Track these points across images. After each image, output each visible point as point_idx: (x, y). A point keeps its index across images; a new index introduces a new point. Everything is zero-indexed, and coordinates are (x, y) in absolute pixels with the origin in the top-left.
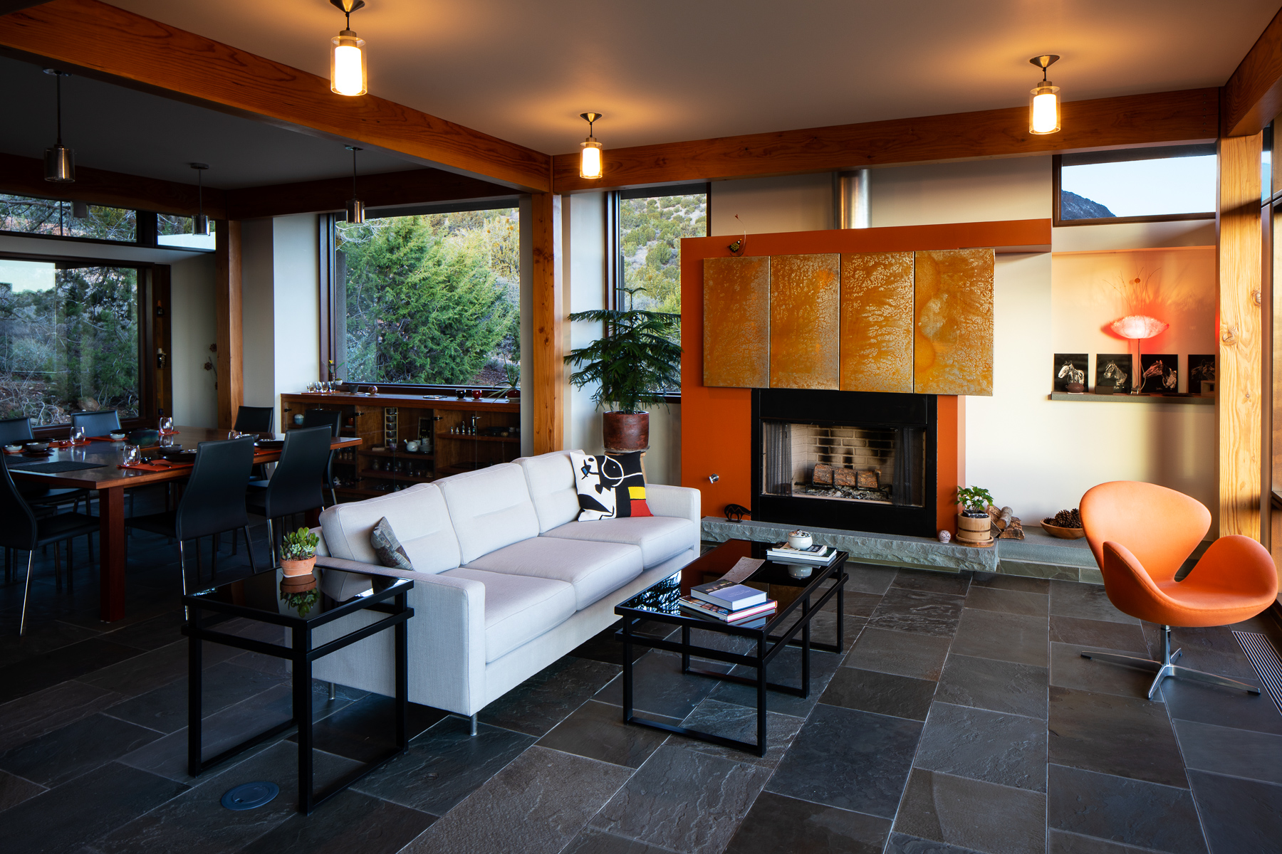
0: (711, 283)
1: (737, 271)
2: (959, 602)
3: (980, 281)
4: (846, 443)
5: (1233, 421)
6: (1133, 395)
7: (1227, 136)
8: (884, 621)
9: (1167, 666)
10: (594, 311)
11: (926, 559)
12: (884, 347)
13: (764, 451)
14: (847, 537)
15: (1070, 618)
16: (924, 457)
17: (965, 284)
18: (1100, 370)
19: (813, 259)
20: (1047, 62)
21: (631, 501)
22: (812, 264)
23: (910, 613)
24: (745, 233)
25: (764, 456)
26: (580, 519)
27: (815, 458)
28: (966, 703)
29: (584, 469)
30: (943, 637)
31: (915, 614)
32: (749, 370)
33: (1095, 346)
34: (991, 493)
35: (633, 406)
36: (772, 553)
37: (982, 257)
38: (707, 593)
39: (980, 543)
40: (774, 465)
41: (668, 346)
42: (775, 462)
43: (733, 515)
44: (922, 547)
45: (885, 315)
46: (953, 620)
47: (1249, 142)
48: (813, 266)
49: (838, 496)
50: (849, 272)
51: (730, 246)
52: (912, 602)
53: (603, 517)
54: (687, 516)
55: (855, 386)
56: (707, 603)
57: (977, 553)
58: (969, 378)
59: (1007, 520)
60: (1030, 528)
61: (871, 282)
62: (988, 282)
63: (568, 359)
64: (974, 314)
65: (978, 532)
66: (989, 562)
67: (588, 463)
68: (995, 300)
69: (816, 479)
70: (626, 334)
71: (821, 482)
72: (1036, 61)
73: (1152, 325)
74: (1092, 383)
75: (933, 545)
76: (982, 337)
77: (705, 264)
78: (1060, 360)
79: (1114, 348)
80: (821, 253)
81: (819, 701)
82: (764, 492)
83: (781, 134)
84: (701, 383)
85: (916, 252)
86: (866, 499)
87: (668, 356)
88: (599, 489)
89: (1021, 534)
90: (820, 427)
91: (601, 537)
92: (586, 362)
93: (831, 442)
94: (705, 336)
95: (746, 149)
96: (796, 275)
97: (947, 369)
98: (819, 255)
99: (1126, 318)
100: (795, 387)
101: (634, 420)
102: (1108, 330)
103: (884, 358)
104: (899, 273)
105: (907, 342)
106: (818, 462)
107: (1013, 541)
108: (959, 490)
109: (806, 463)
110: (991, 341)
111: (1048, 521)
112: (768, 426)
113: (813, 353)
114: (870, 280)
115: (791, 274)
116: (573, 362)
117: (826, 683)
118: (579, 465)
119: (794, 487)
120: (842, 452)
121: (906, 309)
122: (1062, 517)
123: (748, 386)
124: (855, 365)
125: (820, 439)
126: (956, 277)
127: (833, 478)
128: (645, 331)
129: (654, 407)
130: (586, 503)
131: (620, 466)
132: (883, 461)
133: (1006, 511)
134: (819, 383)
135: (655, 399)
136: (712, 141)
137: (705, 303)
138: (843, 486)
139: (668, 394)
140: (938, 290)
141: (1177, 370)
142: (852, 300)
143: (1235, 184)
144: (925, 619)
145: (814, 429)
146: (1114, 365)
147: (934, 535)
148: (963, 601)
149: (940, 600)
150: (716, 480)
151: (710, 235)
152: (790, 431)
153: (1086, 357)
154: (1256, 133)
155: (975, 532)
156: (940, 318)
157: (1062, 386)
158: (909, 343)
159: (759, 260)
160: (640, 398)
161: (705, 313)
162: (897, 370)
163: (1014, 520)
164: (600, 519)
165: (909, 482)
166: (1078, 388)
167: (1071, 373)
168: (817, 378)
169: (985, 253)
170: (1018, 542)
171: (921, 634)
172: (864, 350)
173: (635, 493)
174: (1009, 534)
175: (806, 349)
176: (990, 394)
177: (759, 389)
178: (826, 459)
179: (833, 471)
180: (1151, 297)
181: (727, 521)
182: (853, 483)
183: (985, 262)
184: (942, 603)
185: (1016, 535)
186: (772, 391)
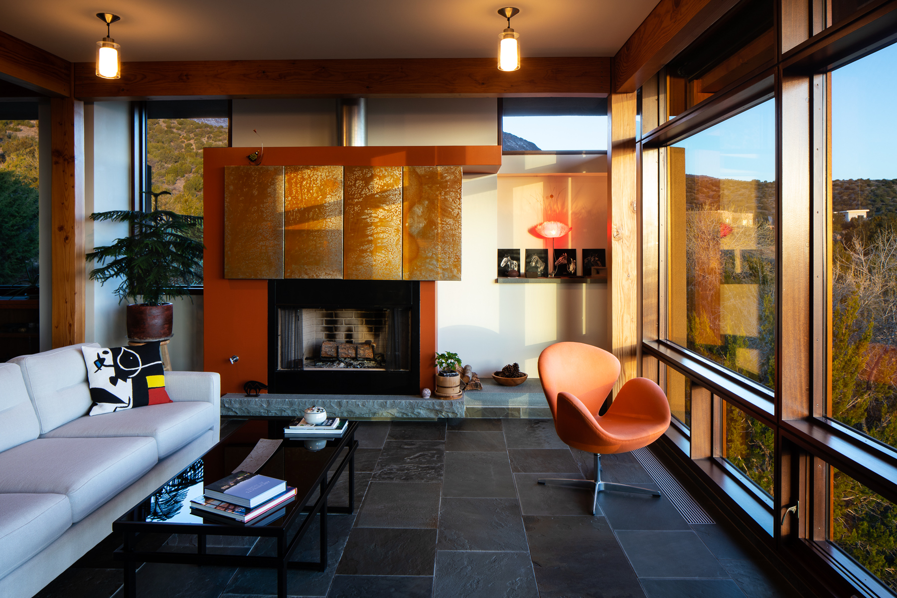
0: (231, 188)
1: (255, 177)
2: (442, 447)
3: (452, 191)
4: (347, 322)
5: (620, 294)
6: (550, 278)
7: (616, 93)
8: (385, 474)
9: (599, 483)
10: (117, 212)
11: (413, 413)
12: (379, 243)
13: (279, 333)
14: (351, 401)
15: (522, 450)
16: (410, 331)
17: (440, 194)
18: (528, 260)
19: (321, 170)
20: (510, 13)
21: (149, 390)
22: (320, 174)
23: (405, 463)
24: (262, 146)
25: (279, 338)
26: (91, 414)
27: (322, 336)
28: (463, 547)
29: (98, 363)
30: (434, 482)
31: (409, 463)
32: (266, 264)
33: (524, 243)
34: (460, 356)
35: (157, 299)
36: (290, 431)
37: (453, 173)
38: (222, 491)
39: (453, 396)
40: (288, 344)
41: (191, 243)
42: (288, 341)
43: (252, 390)
44: (410, 403)
45: (379, 217)
46: (439, 464)
47: (628, 98)
48: (321, 175)
49: (341, 367)
50: (351, 182)
51: (249, 156)
52: (405, 452)
53: (117, 410)
54: (207, 399)
55: (356, 275)
56: (223, 502)
57: (451, 404)
58: (444, 267)
59: (470, 376)
60: (485, 380)
61: (369, 190)
62: (458, 192)
63: (90, 256)
64: (447, 217)
65: (451, 387)
66: (460, 411)
67: (102, 356)
68: (463, 206)
69: (323, 354)
70: (151, 232)
71: (328, 356)
72: (502, 12)
73: (562, 228)
74: (523, 270)
75: (418, 401)
76: (454, 235)
77: (226, 171)
78: (502, 254)
79: (537, 244)
80: (327, 165)
81: (336, 573)
82: (279, 368)
83: (294, 62)
84: (222, 276)
85: (404, 167)
86: (364, 368)
87: (192, 253)
88: (113, 381)
89: (480, 385)
90: (325, 310)
91: (112, 432)
92: (109, 259)
93: (335, 322)
94: (226, 234)
95: (264, 72)
96: (307, 183)
97: (428, 261)
98: (326, 167)
99: (545, 223)
100: (306, 277)
101: (157, 311)
102: (534, 232)
103: (379, 252)
104: (391, 183)
105: (397, 239)
106: (324, 339)
107: (475, 392)
108: (436, 355)
109: (314, 341)
110: (460, 238)
111: (497, 373)
112: (283, 311)
113: (321, 249)
114: (368, 188)
115: (302, 182)
116: (96, 259)
117: (341, 549)
118: (91, 358)
119: (305, 362)
120: (344, 330)
121: (396, 212)
122: (508, 370)
123: (265, 278)
124: (356, 258)
125: (326, 320)
126: (434, 187)
127: (337, 352)
128: (169, 230)
129: (178, 298)
130: (99, 396)
131: (138, 356)
132: (376, 336)
133: (468, 368)
134: (326, 273)
135: (179, 292)
136: (233, 63)
137: (226, 206)
138: (345, 358)
139: (192, 287)
140: (421, 197)
141: (576, 260)
142: (353, 205)
143: (620, 127)
144: (418, 467)
145: (322, 312)
146: (536, 257)
147: (419, 394)
148: (444, 445)
149: (426, 447)
150: (236, 361)
151: (231, 146)
152: (301, 315)
153: (518, 251)
154: (632, 92)
155: (449, 387)
156: (422, 219)
157: (504, 273)
158: (398, 240)
159: (275, 169)
160: (165, 291)
161: (226, 214)
162: (389, 262)
163: (474, 375)
164: (115, 411)
165: (399, 351)
166: (515, 274)
167: (509, 263)
168: (324, 269)
169: (456, 169)
170: (478, 392)
171: (417, 482)
172: (363, 246)
173: (153, 381)
174: (471, 386)
175: (315, 245)
176: (459, 279)
177: (274, 280)
178: (331, 337)
179: (338, 347)
180: (560, 209)
181: (246, 396)
182: (354, 355)
183: (456, 177)
184: (429, 450)
185: (477, 387)
186: (287, 282)
